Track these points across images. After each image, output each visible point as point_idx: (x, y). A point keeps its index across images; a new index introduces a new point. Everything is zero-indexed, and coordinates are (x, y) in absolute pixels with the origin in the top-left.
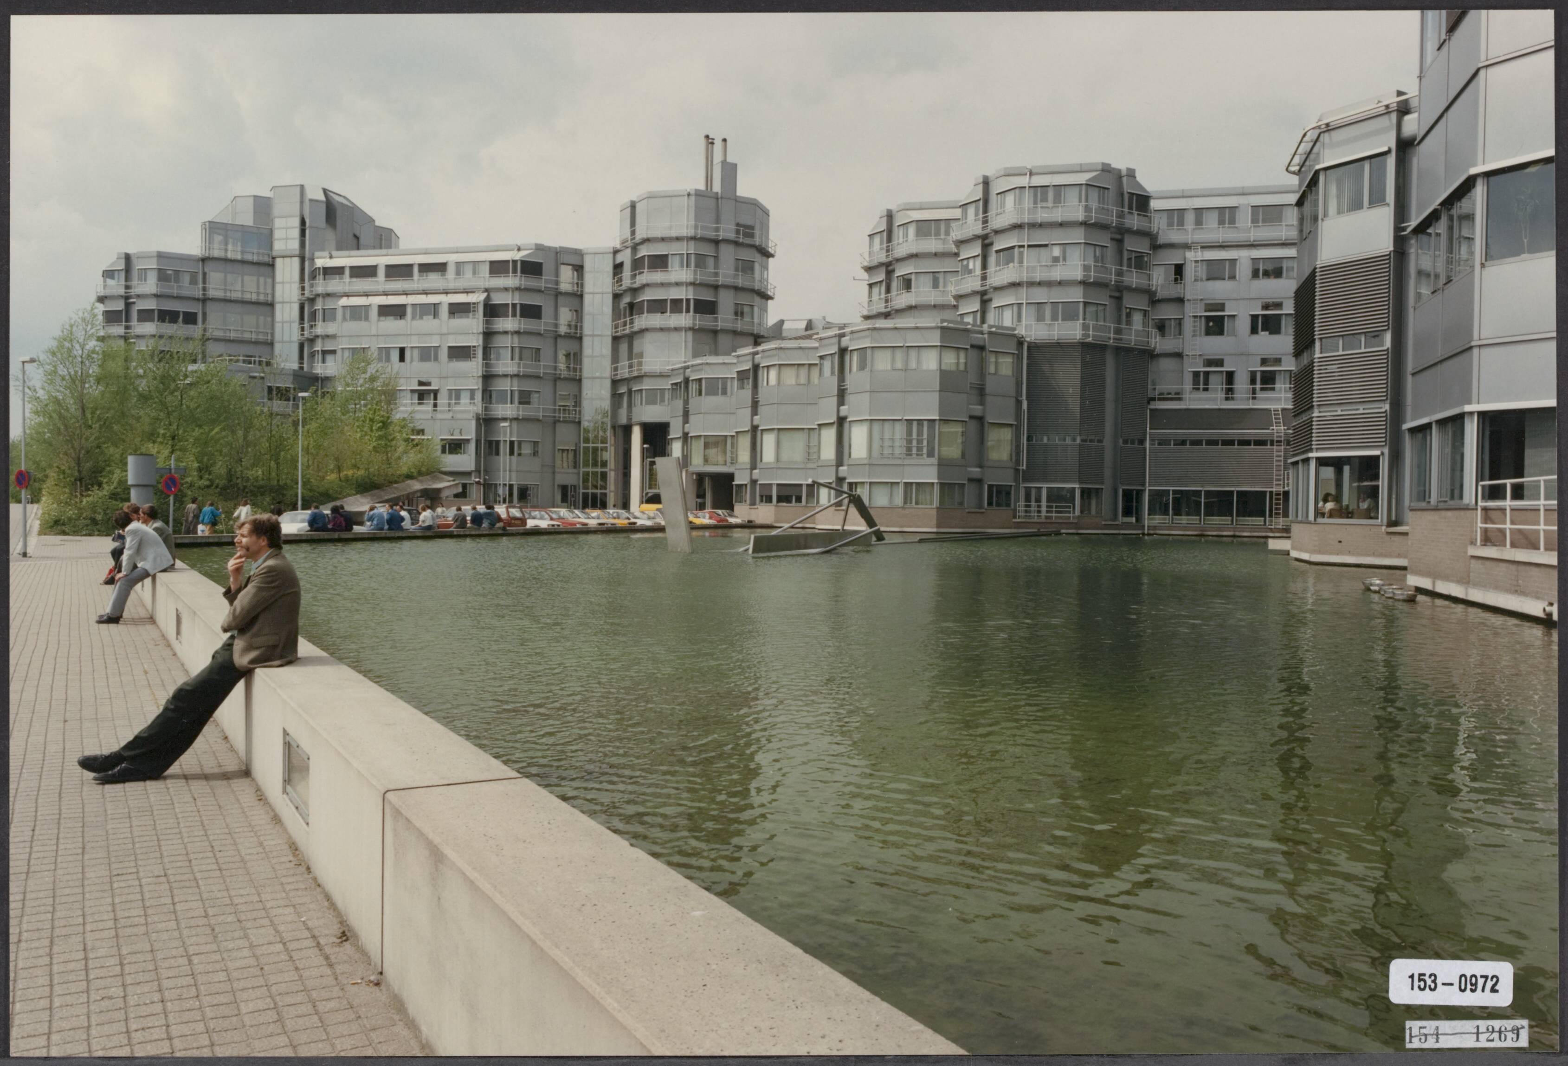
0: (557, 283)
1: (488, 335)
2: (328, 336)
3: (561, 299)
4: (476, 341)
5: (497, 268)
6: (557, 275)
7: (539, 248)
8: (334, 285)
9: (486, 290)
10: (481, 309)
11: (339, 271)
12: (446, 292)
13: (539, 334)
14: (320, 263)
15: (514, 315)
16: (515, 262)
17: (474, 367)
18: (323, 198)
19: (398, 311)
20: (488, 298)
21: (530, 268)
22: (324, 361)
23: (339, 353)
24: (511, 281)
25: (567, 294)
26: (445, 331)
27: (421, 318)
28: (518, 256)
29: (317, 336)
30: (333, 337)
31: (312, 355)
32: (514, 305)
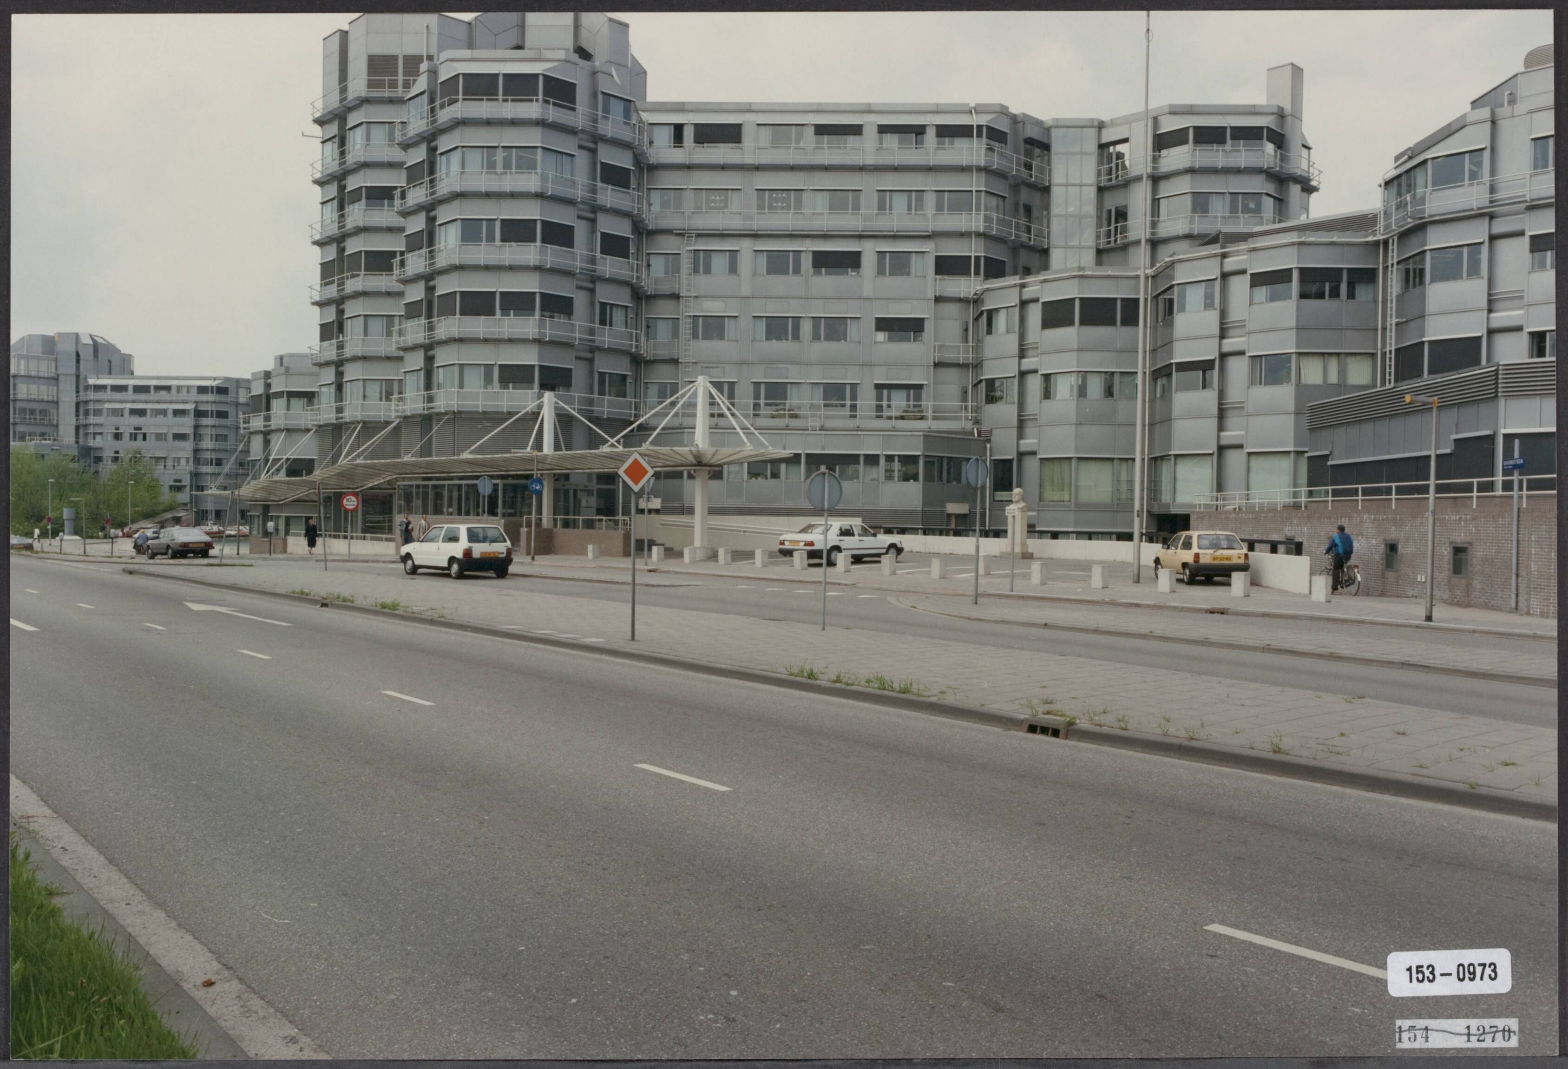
0: (237, 398)
1: (196, 427)
2: (97, 425)
3: (239, 407)
4: (189, 430)
5: (202, 390)
6: (237, 393)
7: (227, 379)
8: (100, 395)
9: (196, 402)
10: (192, 413)
11: (103, 388)
12: (171, 402)
13: (227, 427)
14: (92, 381)
15: (212, 417)
16: (212, 387)
17: (189, 445)
18: (91, 342)
19: (141, 413)
20: (196, 406)
21: (222, 390)
22: (94, 438)
23: (105, 434)
24: (210, 397)
25: (243, 404)
26: (171, 424)
27: (156, 416)
28: (215, 383)
29: (90, 424)
30: (101, 425)
31: (86, 434)
32: (212, 411)
